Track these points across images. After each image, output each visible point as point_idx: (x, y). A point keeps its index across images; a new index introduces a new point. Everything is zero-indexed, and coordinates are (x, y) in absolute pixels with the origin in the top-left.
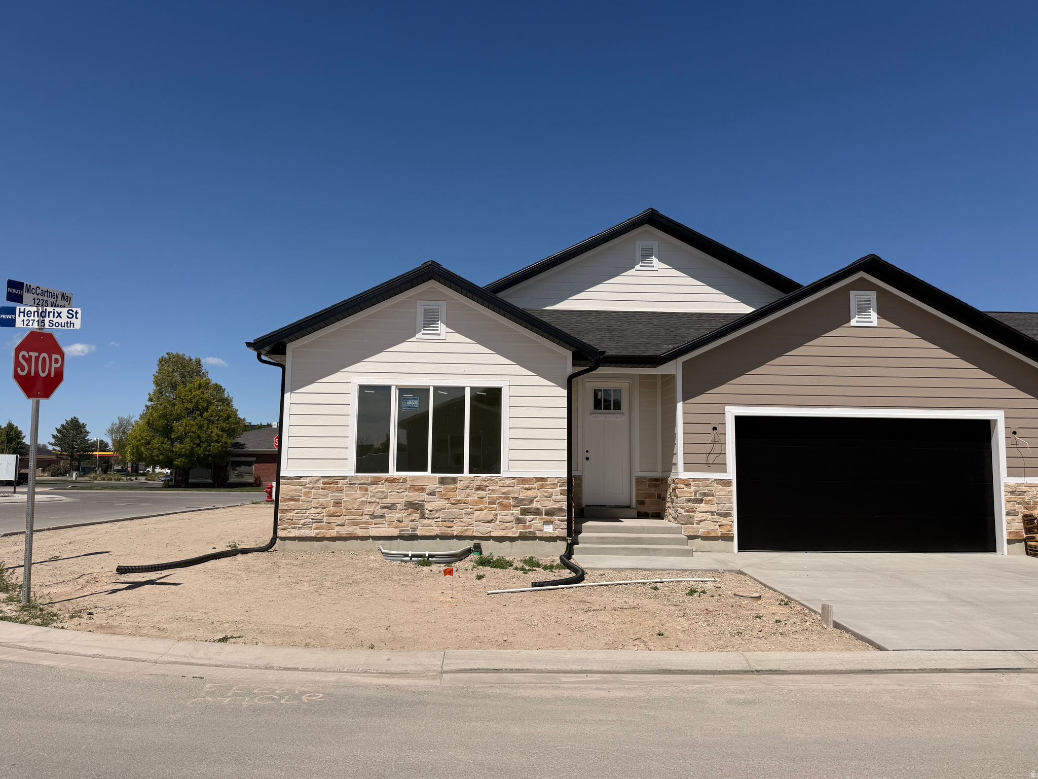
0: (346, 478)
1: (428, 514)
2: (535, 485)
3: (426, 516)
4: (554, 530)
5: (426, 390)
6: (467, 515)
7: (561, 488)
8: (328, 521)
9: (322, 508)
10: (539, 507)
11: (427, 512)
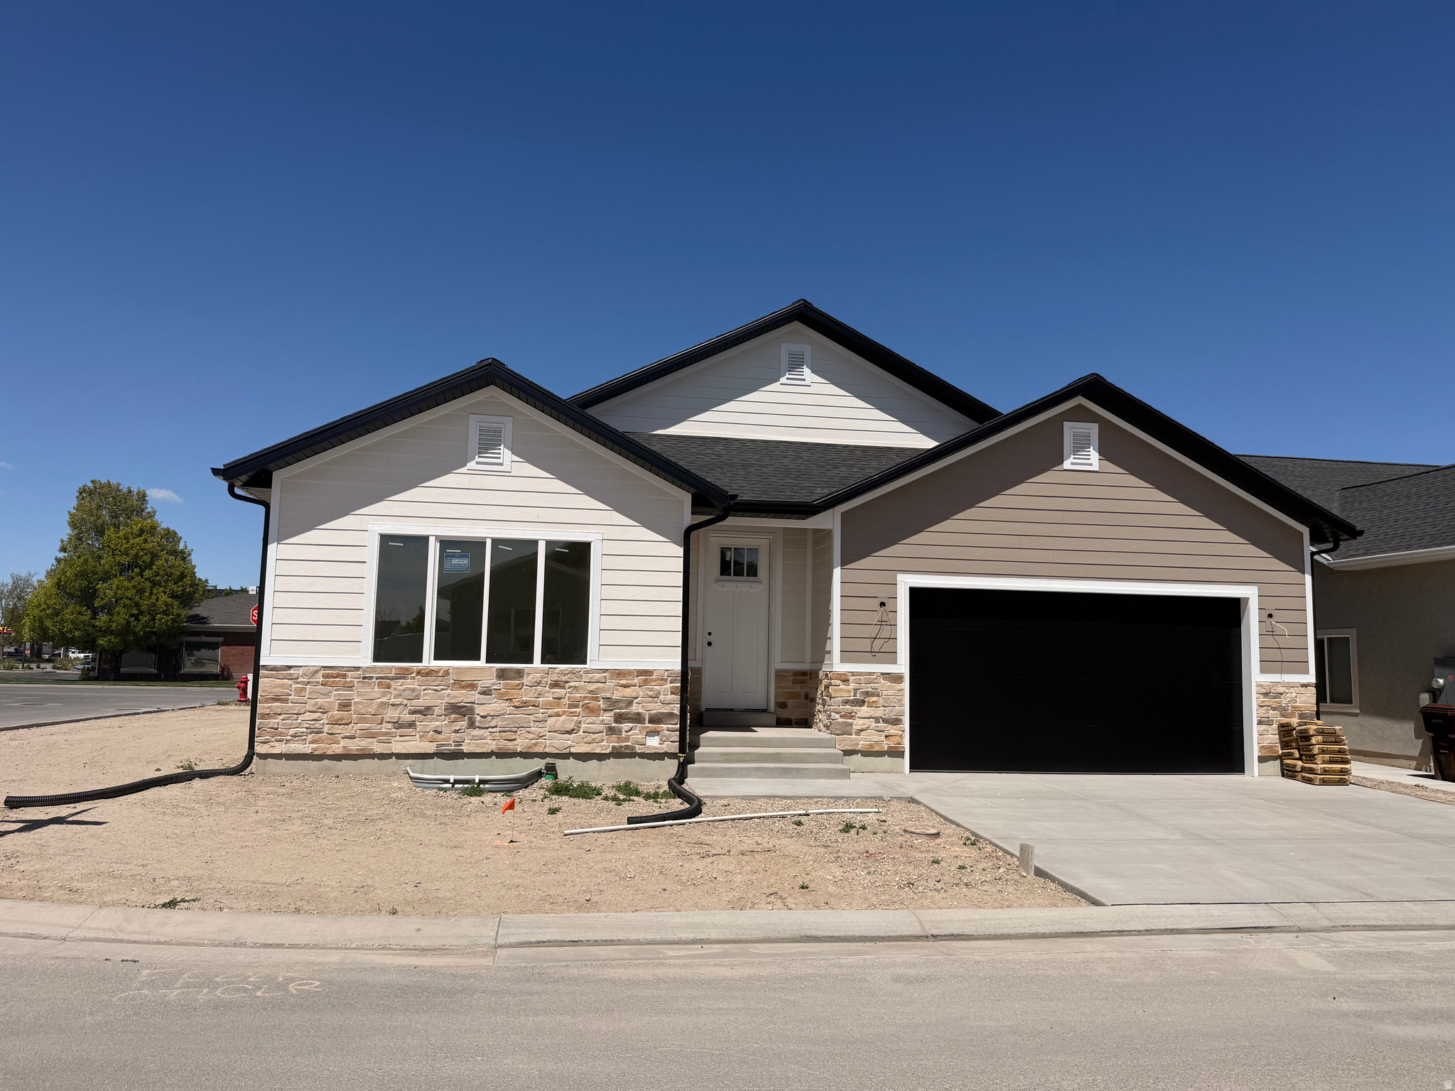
0: (358, 668)
1: (480, 722)
2: (636, 681)
3: (477, 724)
4: (660, 744)
5: (480, 544)
6: (537, 723)
7: (672, 685)
8: (330, 732)
9: (322, 713)
10: (641, 711)
11: (478, 718)
